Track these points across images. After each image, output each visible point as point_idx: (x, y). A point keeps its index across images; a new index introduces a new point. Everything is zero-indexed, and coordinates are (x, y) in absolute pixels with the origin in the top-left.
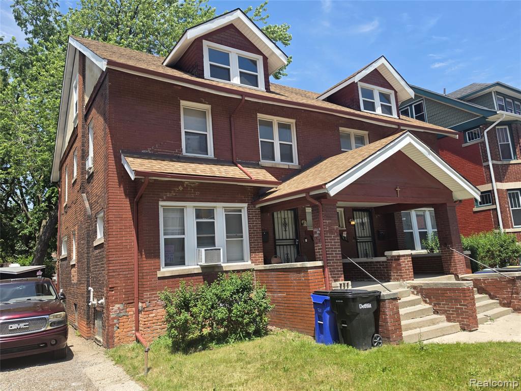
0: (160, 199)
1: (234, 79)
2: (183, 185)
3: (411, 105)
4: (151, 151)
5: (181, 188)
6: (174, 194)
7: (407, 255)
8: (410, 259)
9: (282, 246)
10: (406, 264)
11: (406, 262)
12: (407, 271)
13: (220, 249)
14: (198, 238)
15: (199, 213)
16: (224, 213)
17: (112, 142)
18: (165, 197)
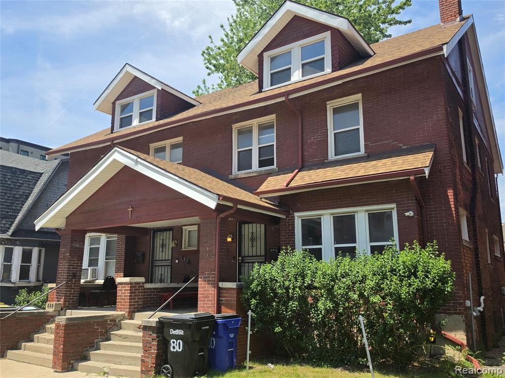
1: (134, 122)
7: (125, 283)
8: (128, 287)
9: (158, 267)
10: (122, 293)
11: (123, 291)
12: (123, 301)
13: (88, 269)
14: (90, 260)
16: (106, 240)
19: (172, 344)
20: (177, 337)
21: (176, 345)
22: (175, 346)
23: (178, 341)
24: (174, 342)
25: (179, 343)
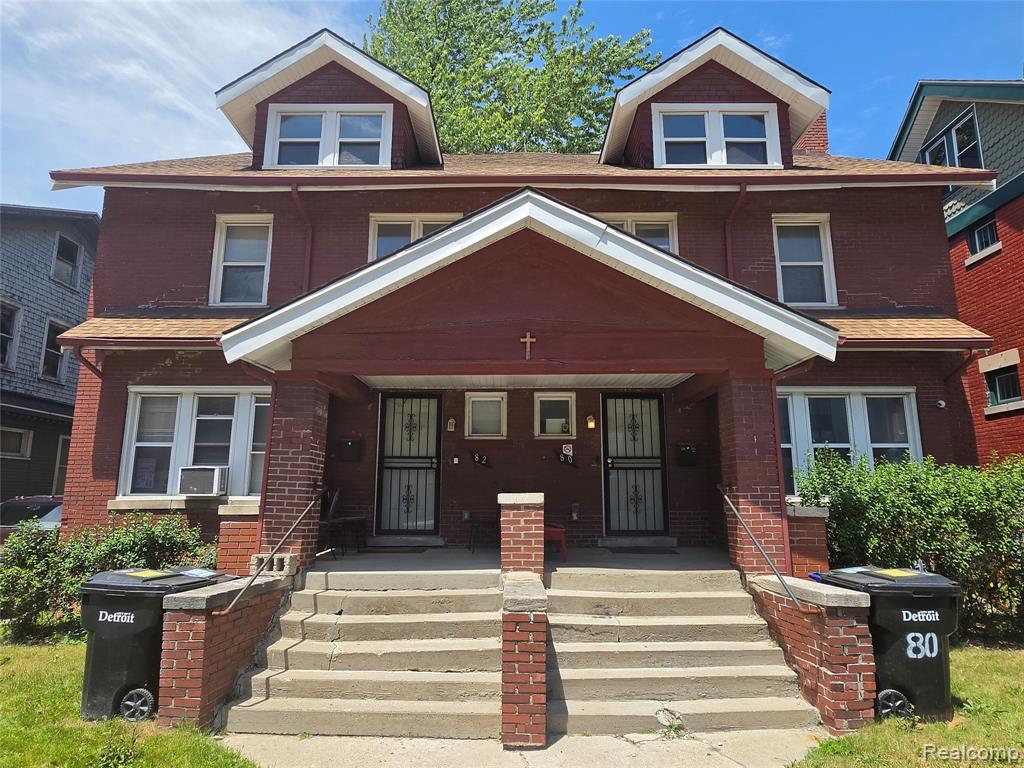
0: (130, 382)
1: (325, 160)
2: (173, 358)
3: (950, 129)
4: (153, 304)
5: (169, 362)
6: (156, 373)
9: (398, 471)
11: (522, 524)
12: (522, 546)
13: (213, 470)
14: (197, 448)
15: (205, 405)
16: (254, 405)
17: (94, 297)
18: (138, 379)
19: (912, 644)
20: (923, 628)
21: (924, 644)
22: (921, 647)
23: (928, 636)
24: (915, 639)
25: (931, 639)
